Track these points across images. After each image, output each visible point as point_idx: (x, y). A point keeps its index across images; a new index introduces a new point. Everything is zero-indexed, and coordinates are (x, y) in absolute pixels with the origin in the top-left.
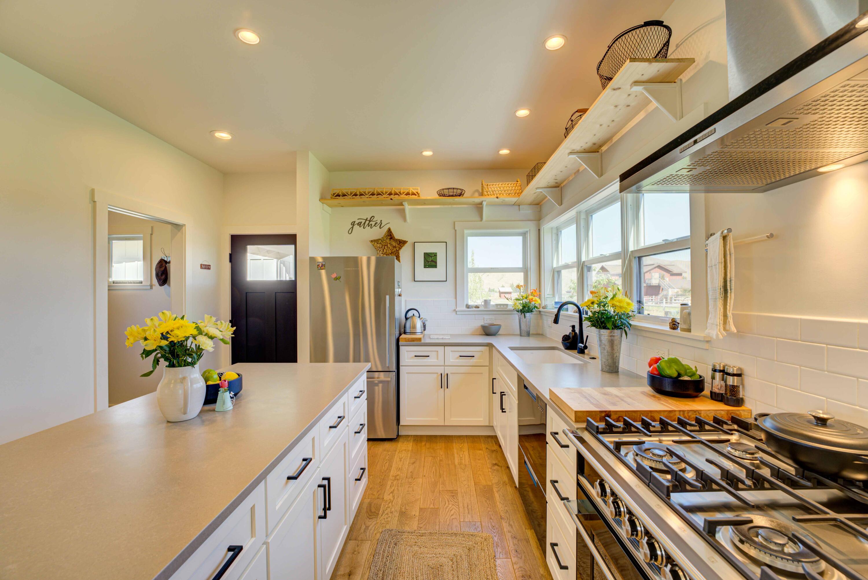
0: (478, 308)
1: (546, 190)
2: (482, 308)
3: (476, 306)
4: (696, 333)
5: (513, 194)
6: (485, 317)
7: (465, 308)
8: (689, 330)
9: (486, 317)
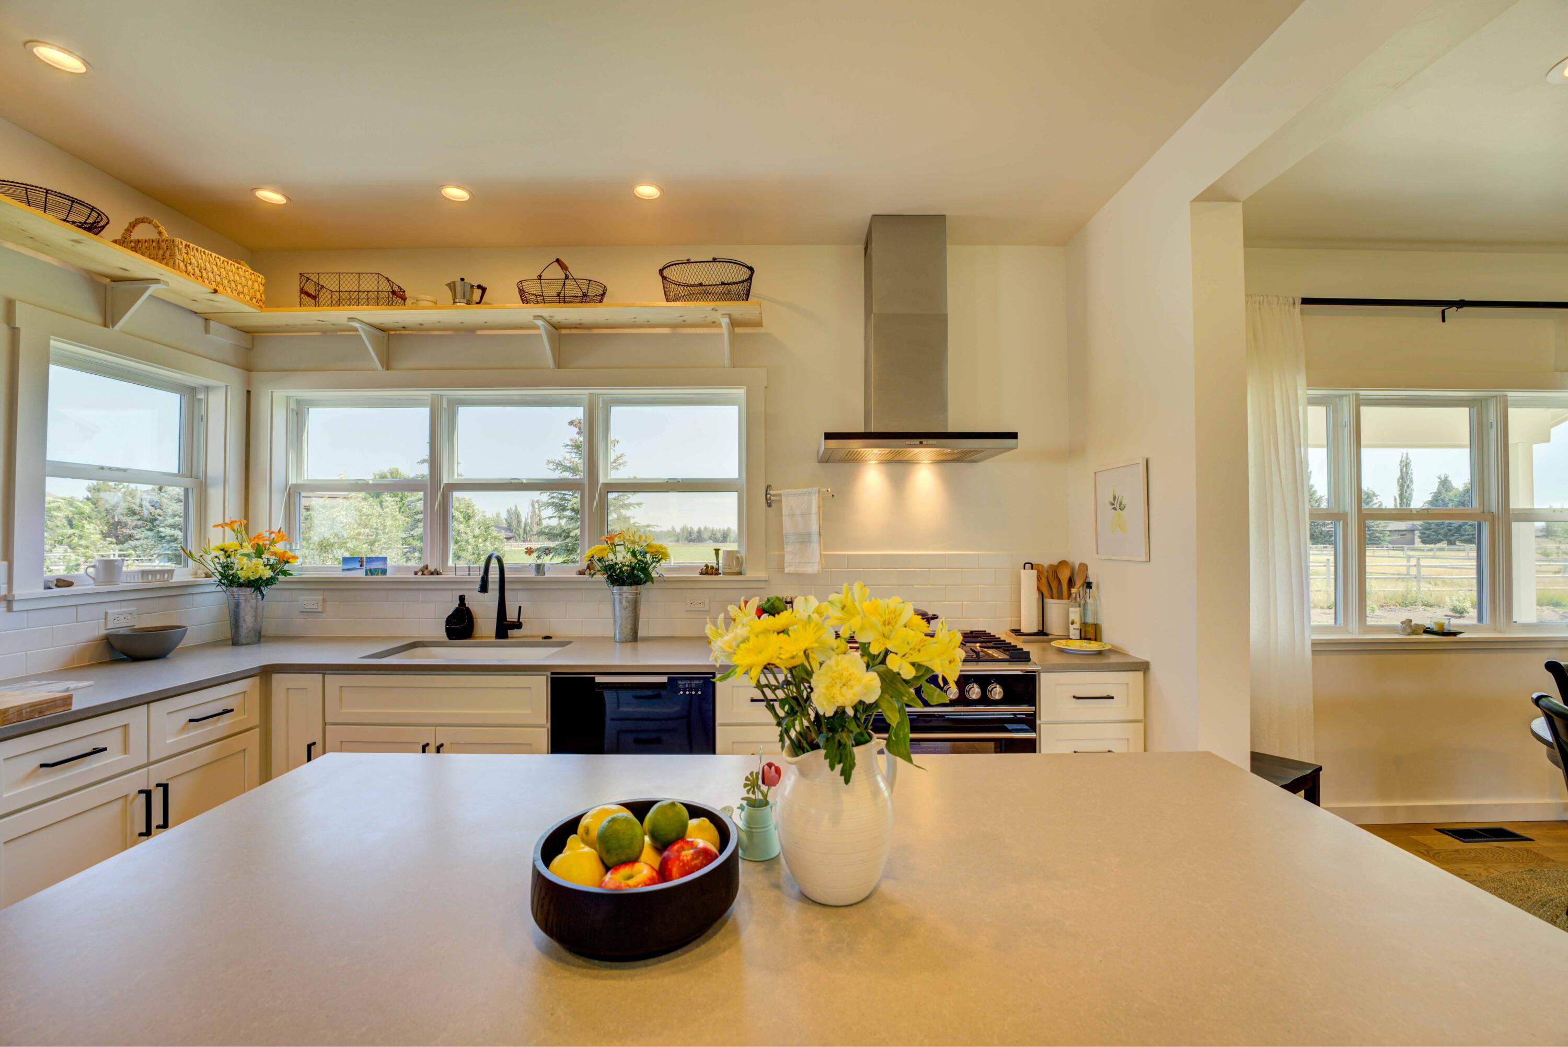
0: (70, 584)
1: (367, 328)
2: (91, 587)
3: (58, 580)
4: (750, 574)
5: (248, 298)
6: (109, 611)
7: (40, 591)
8: (740, 573)
9: (113, 610)
